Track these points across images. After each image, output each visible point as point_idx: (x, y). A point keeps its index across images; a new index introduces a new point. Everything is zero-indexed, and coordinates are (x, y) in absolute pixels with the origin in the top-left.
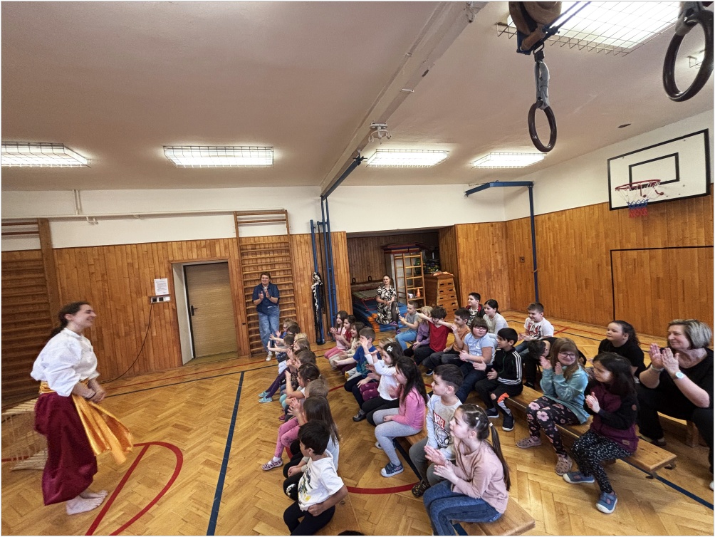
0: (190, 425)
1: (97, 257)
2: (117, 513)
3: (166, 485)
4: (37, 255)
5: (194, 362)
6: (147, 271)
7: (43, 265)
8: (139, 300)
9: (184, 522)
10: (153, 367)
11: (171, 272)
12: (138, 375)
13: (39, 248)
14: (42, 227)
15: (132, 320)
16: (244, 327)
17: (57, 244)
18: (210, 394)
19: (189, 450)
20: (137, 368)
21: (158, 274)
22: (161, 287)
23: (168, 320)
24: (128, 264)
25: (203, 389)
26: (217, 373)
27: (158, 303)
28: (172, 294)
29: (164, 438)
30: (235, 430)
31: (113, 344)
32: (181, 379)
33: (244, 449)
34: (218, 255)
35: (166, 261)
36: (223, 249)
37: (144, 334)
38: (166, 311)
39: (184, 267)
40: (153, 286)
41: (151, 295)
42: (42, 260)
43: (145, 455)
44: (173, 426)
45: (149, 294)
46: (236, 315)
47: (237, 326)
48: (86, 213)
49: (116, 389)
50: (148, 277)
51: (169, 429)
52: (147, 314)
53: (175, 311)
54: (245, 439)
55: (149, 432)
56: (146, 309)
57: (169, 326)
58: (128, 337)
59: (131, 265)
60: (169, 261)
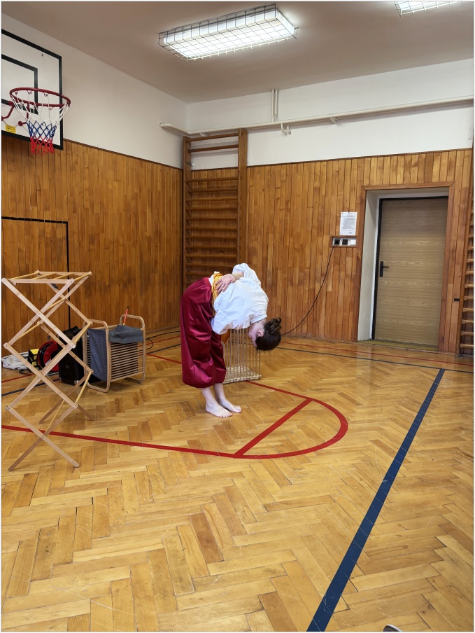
0: (359, 399)
1: (284, 178)
2: (275, 442)
4: (233, 174)
5: (372, 343)
6: (334, 199)
9: (344, 484)
10: (322, 333)
11: (363, 203)
12: (305, 337)
13: (237, 166)
14: (242, 140)
15: (308, 265)
16: (456, 305)
17: (251, 161)
18: (390, 379)
19: (355, 422)
21: (347, 205)
22: (347, 224)
23: (349, 272)
24: (314, 189)
27: (340, 247)
28: (360, 236)
29: (328, 400)
31: (285, 292)
33: (433, 451)
34: (435, 179)
35: (359, 187)
36: (444, 168)
37: (318, 287)
38: (349, 259)
39: (382, 200)
40: (338, 222)
41: (334, 235)
43: (306, 407)
44: (339, 394)
45: (332, 233)
46: (445, 282)
47: (444, 300)
50: (334, 210)
51: (334, 395)
52: (325, 259)
53: (359, 260)
54: (436, 441)
55: (311, 389)
56: (326, 253)
57: (348, 282)
58: (301, 287)
59: (317, 190)
60: (363, 187)
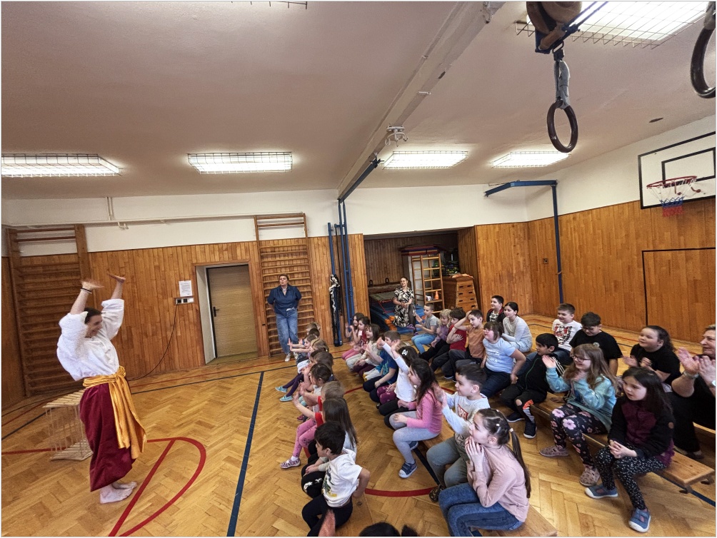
0: (213, 422)
1: (127, 260)
2: (145, 504)
3: (190, 479)
4: (73, 259)
5: (217, 362)
6: (172, 273)
7: (78, 268)
8: (165, 301)
9: (207, 516)
10: (178, 366)
11: (194, 274)
12: (164, 373)
13: (76, 252)
14: (78, 232)
15: (158, 320)
16: (264, 328)
17: (92, 248)
18: (231, 393)
19: (211, 446)
20: (163, 366)
21: (183, 276)
22: (185, 289)
23: (192, 321)
24: (155, 267)
25: (226, 388)
26: (238, 373)
27: (183, 305)
28: (196, 296)
29: (189, 433)
30: (255, 429)
31: (142, 343)
32: (204, 378)
33: (263, 448)
34: (239, 258)
35: (190, 264)
36: (243, 252)
37: (169, 334)
38: (190, 312)
39: (207, 269)
40: (177, 288)
41: (175, 297)
42: (78, 263)
43: (172, 448)
44: (197, 423)
45: (175, 296)
46: (256, 316)
47: (257, 327)
48: (118, 219)
49: (143, 386)
50: (173, 280)
51: (192, 426)
52: (172, 315)
53: (198, 312)
54: (265, 437)
55: (174, 428)
56: (172, 310)
57: (192, 327)
58: (155, 337)
59: (158, 268)
60: (192, 264)
